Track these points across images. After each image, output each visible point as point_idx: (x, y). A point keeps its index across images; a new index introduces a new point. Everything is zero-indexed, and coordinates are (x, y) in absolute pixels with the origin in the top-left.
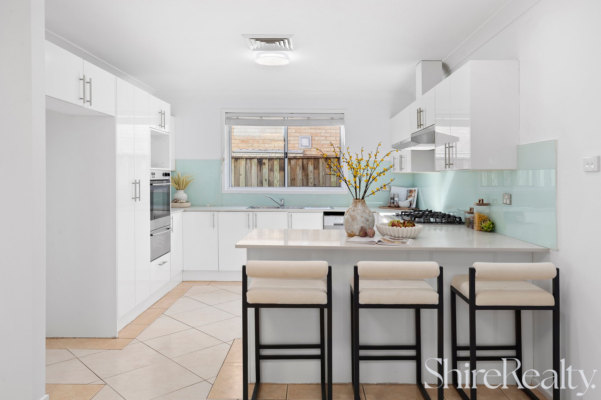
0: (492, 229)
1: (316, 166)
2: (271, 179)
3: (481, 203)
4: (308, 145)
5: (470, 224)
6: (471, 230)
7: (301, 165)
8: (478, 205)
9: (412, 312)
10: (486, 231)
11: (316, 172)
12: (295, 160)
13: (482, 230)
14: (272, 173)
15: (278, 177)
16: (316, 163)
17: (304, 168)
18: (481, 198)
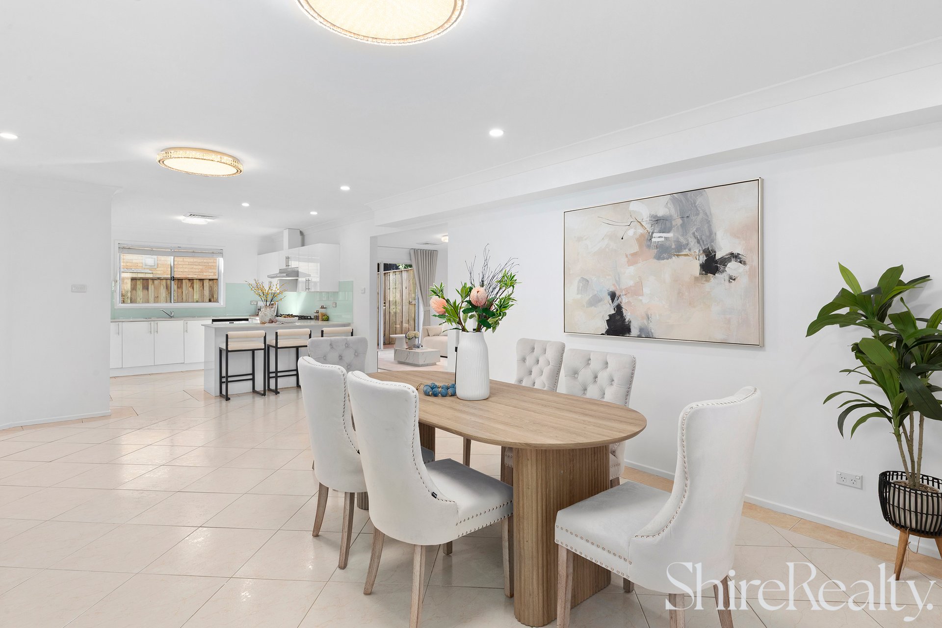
0: (328, 319)
1: (179, 286)
2: (133, 297)
3: (322, 307)
4: (153, 265)
5: (317, 318)
6: (317, 321)
7: (165, 285)
8: (321, 308)
9: (295, 349)
10: (325, 320)
11: (180, 290)
12: (159, 281)
13: (323, 320)
14: (134, 292)
15: (142, 295)
16: (180, 283)
17: (168, 288)
18: (322, 305)
